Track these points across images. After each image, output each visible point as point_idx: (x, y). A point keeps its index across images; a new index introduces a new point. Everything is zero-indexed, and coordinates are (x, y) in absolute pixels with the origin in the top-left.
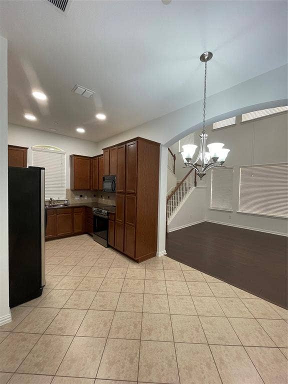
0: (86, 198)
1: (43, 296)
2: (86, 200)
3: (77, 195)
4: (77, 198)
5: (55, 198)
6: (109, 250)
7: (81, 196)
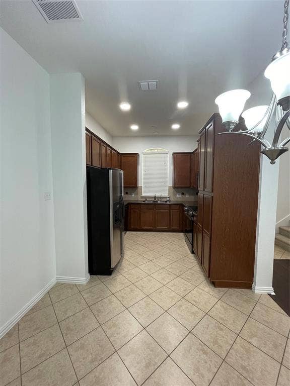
0: (187, 196)
1: (113, 276)
2: (188, 198)
3: (179, 192)
4: (179, 196)
5: (158, 195)
6: (192, 256)
7: (183, 194)
